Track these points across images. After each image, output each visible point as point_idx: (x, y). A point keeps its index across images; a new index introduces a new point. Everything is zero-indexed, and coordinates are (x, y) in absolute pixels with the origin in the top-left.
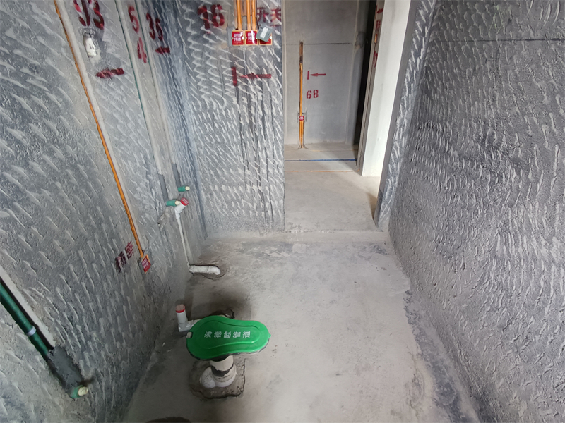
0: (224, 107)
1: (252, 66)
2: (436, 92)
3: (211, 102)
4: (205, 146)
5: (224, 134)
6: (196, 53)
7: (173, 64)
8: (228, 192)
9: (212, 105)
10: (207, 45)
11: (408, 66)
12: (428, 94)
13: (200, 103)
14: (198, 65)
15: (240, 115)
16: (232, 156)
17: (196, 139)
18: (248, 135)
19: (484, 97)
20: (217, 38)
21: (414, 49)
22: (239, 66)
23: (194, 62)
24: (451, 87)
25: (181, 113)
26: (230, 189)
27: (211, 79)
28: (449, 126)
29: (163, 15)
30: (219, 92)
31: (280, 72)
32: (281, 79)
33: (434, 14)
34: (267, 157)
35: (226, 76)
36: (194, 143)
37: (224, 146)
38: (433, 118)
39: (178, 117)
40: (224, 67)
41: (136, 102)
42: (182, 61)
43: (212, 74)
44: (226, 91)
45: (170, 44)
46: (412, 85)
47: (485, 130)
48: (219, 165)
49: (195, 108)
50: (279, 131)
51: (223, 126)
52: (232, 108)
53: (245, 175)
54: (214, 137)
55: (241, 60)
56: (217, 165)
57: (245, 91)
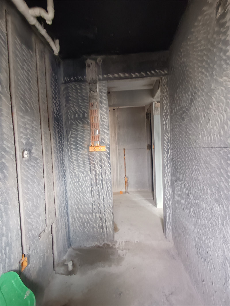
0: (84, 175)
1: (97, 159)
2: (178, 168)
3: (79, 173)
4: (74, 193)
5: (84, 188)
6: (74, 155)
7: (64, 158)
8: (84, 217)
9: (79, 175)
10: (79, 151)
11: (164, 157)
12: (175, 168)
13: (74, 174)
14: (75, 159)
15: (91, 179)
16: (86, 198)
17: (70, 190)
18: (95, 188)
19: (196, 170)
20: (83, 149)
21: (166, 151)
22: (92, 159)
23: (73, 158)
24: (183, 166)
25: (65, 178)
26: (85, 216)
27: (80, 164)
28: (186, 183)
29: (62, 142)
30: (83, 169)
31: (109, 161)
32: (110, 164)
33: (171, 139)
34: (104, 198)
35: (86, 163)
36: (69, 192)
37: (83, 193)
38: (179, 179)
39: (62, 180)
40: (85, 159)
41: (41, 174)
42: (68, 157)
43: (80, 162)
44: (85, 169)
45: (64, 151)
46: (168, 165)
47: (200, 185)
48: (80, 203)
49: (71, 177)
50: (110, 186)
51: (83, 184)
52: (88, 176)
53: (93, 208)
54: (79, 189)
55: (92, 156)
56: (79, 203)
57: (94, 169)
